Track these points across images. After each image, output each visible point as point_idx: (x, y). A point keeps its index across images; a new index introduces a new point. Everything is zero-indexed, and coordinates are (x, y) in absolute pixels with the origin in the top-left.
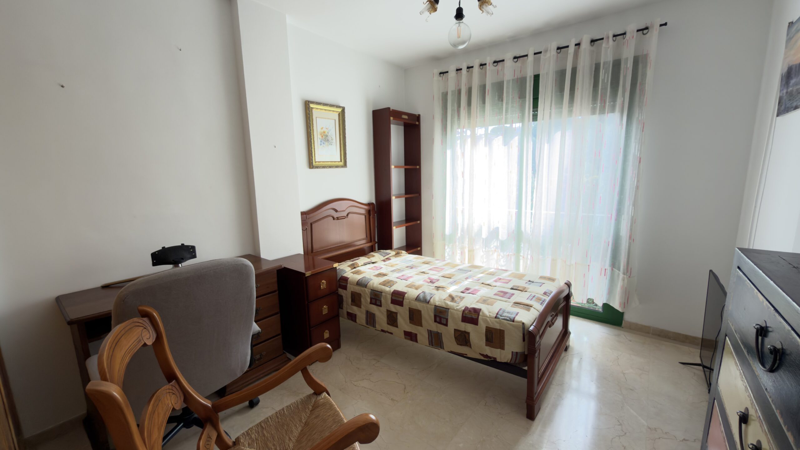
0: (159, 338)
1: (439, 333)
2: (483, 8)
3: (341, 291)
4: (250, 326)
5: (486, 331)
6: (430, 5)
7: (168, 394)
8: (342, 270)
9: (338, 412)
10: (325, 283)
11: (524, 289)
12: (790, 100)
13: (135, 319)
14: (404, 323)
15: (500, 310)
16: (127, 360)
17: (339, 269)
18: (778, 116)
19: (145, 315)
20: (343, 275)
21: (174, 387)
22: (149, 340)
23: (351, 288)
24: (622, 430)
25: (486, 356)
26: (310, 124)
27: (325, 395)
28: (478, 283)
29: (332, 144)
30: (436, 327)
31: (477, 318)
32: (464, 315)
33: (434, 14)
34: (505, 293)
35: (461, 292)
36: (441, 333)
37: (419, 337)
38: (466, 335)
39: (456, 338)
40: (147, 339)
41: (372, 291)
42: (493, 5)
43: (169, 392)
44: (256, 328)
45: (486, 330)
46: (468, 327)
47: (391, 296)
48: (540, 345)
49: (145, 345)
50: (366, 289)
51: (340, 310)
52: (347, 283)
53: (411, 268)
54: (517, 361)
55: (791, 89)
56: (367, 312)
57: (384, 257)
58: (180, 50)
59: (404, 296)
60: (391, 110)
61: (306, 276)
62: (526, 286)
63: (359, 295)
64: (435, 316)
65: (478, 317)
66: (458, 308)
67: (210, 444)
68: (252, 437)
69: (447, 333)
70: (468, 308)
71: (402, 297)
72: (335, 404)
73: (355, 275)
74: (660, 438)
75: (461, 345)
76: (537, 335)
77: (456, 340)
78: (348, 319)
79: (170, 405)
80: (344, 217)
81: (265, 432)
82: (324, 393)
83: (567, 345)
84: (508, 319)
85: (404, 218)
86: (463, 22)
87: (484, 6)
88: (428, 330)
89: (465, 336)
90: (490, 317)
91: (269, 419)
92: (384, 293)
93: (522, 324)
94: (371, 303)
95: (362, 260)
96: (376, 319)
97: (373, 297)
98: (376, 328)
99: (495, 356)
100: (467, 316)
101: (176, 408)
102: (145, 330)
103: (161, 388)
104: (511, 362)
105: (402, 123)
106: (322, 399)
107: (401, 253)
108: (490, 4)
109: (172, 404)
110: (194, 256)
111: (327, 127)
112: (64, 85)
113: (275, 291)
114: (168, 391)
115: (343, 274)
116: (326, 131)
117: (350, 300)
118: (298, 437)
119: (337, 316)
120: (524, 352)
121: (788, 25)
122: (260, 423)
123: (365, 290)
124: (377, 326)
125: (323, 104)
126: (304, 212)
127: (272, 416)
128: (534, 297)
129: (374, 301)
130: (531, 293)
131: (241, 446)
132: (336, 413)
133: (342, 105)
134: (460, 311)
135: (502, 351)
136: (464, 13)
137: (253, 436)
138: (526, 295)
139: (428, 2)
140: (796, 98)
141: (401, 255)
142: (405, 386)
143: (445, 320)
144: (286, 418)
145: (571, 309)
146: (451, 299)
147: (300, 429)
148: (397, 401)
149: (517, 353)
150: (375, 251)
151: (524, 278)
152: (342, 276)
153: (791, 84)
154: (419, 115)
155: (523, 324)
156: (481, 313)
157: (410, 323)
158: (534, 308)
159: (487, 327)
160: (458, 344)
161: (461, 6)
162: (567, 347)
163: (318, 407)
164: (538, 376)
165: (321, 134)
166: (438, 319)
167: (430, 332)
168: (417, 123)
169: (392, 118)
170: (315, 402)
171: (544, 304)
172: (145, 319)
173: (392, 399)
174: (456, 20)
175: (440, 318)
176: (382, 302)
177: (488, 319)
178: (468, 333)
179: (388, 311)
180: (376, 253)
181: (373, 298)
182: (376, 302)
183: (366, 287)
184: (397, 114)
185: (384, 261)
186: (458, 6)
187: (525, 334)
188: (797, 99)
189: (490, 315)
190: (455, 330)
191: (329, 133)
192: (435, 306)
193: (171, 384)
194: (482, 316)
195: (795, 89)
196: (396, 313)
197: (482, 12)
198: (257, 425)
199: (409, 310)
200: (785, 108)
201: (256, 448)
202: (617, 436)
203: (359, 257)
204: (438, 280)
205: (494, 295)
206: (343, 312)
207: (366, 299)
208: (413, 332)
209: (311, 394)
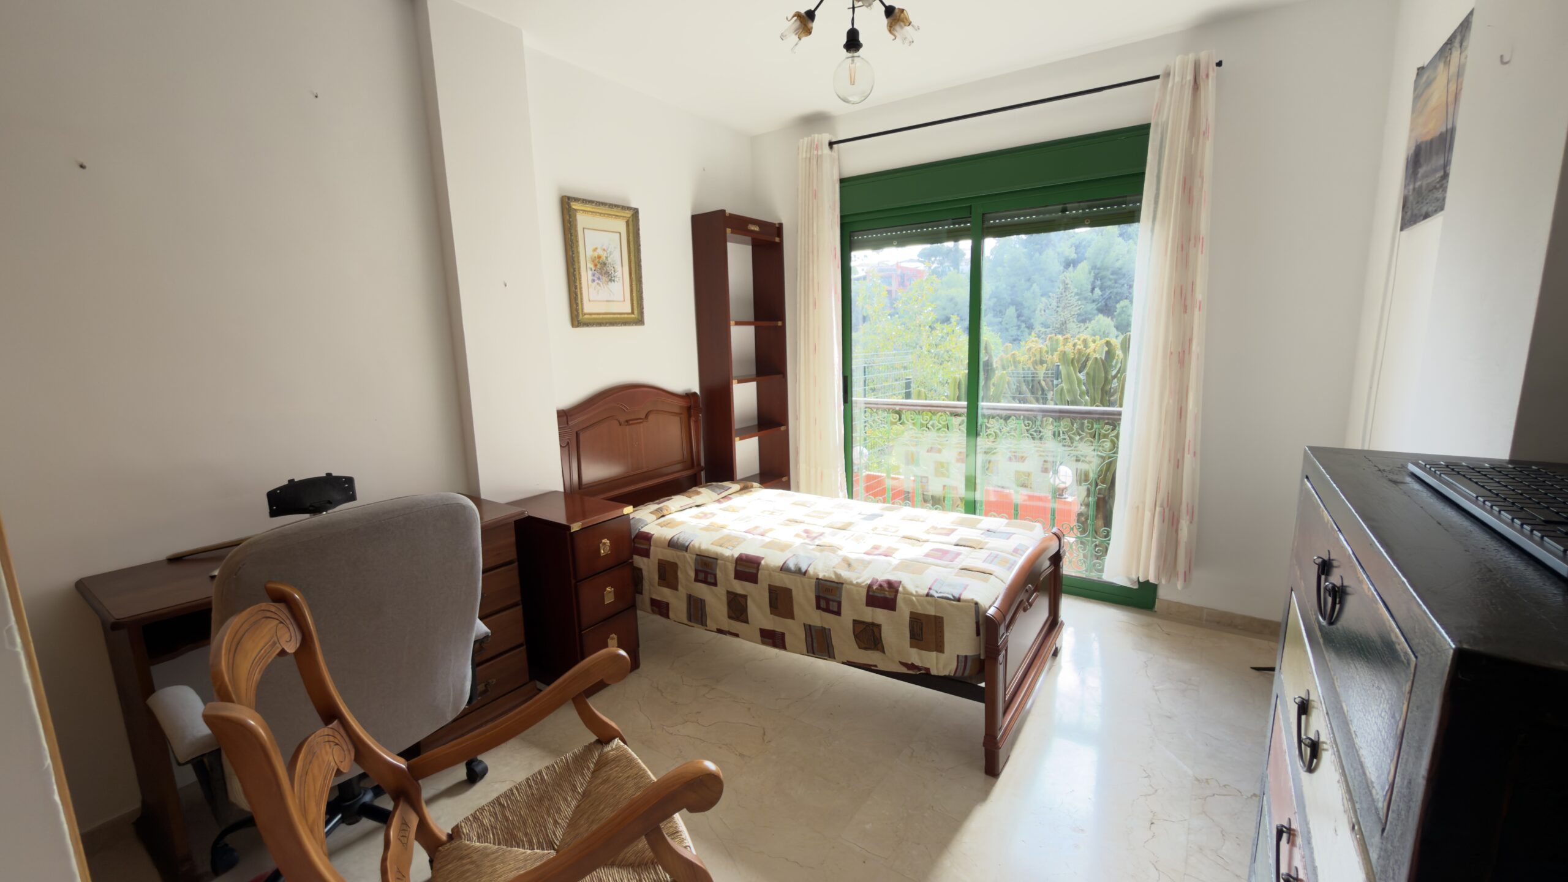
0: (306, 641)
1: (825, 628)
2: (894, 29)
3: (639, 561)
4: (471, 625)
5: (911, 621)
6: (798, 23)
7: (327, 744)
8: (639, 520)
9: (644, 770)
10: (609, 544)
11: (979, 545)
12: (1418, 202)
13: (264, 605)
14: (760, 614)
15: (936, 580)
16: (257, 676)
17: (633, 518)
18: (1402, 229)
19: (280, 598)
20: (642, 530)
21: (336, 733)
22: (289, 643)
23: (656, 553)
24: (1151, 786)
25: (912, 666)
26: (572, 242)
27: (618, 742)
28: (896, 536)
29: (614, 281)
30: (818, 619)
31: (893, 597)
32: (871, 593)
33: (806, 39)
34: (945, 553)
35: (864, 553)
36: (830, 630)
37: (788, 639)
38: (876, 630)
39: (856, 636)
40: (287, 642)
41: (699, 557)
42: (913, 26)
43: (329, 741)
44: (481, 628)
45: (910, 618)
46: (879, 616)
47: (734, 565)
48: (1007, 642)
49: (283, 652)
50: (687, 555)
51: (637, 596)
52: (650, 545)
53: (770, 514)
54: (967, 673)
55: (1418, 184)
56: (690, 597)
57: (718, 494)
58: (316, 97)
59: (759, 564)
60: (727, 215)
61: (572, 531)
62: (982, 538)
63: (674, 566)
64: (818, 598)
65: (896, 596)
66: (859, 581)
67: (407, 835)
68: (485, 823)
69: (841, 628)
70: (877, 580)
71: (756, 565)
72: (637, 758)
73: (664, 528)
74: (1214, 795)
75: (866, 649)
76: (1002, 623)
77: (855, 640)
78: (653, 612)
79: (332, 764)
80: (641, 421)
81: (508, 814)
82: (616, 740)
83: (1057, 645)
84: (951, 597)
85: (756, 422)
86: (859, 57)
87: (897, 28)
88: (804, 624)
89: (873, 632)
90: (918, 596)
91: (515, 790)
92: (722, 560)
93: (973, 605)
94: (697, 580)
95: (676, 503)
96: (707, 609)
97: (700, 568)
98: (706, 626)
99: (927, 666)
100: (876, 594)
101: (342, 769)
102: (282, 625)
103: (315, 732)
104: (957, 675)
105: (749, 239)
106: (613, 750)
107: (752, 487)
108: (907, 24)
109: (335, 762)
110: (353, 498)
111: (603, 247)
112: (85, 164)
113: (510, 563)
114: (326, 738)
115: (642, 527)
116: (604, 255)
117: (656, 577)
118: (571, 818)
119: (633, 606)
120: (980, 655)
121: (1416, 71)
122: (498, 799)
123: (685, 557)
124: (709, 622)
125: (597, 202)
126: (563, 410)
127: (520, 784)
128: (996, 557)
129: (701, 576)
130: (990, 552)
131: (465, 839)
132: (641, 773)
133: (633, 205)
134: (861, 587)
135: (940, 655)
136: (862, 39)
137: (486, 821)
138: (983, 554)
139: (795, 18)
140: (1426, 199)
141: (751, 491)
142: (764, 729)
143: (835, 604)
144: (547, 787)
145: (1064, 582)
146: (846, 566)
147: (574, 803)
148: (749, 757)
149: (966, 657)
150: (701, 484)
151: (979, 526)
152: (639, 532)
153: (1419, 175)
154: (781, 225)
155: (976, 604)
156: (901, 589)
157: (771, 614)
158: (997, 577)
159: (911, 613)
160: (860, 648)
161: (855, 27)
162: (1056, 649)
163: (606, 764)
164: (1005, 698)
165: (593, 261)
166: (823, 604)
167: (809, 629)
168: (777, 240)
169: (729, 230)
170: (600, 756)
171: (1013, 569)
172: (281, 606)
173: (741, 755)
174: (847, 51)
175: (828, 601)
176: (718, 576)
177: (914, 598)
178: (879, 626)
179: (729, 593)
180: (704, 489)
181: (701, 571)
182: (706, 577)
183: (686, 551)
184: (739, 224)
185: (718, 501)
186: (851, 27)
187: (981, 622)
188: (1428, 201)
189: (916, 592)
190: (854, 621)
191: (609, 259)
192: (817, 579)
193: (330, 726)
194: (904, 594)
195: (1425, 182)
196: (745, 597)
197: (894, 37)
198: (493, 802)
199: (769, 589)
200: (1412, 215)
201: (492, 842)
202: (1141, 796)
203: (670, 496)
204: (822, 534)
205: (925, 556)
206: (644, 600)
207: (687, 572)
208: (777, 630)
209: (591, 743)
